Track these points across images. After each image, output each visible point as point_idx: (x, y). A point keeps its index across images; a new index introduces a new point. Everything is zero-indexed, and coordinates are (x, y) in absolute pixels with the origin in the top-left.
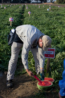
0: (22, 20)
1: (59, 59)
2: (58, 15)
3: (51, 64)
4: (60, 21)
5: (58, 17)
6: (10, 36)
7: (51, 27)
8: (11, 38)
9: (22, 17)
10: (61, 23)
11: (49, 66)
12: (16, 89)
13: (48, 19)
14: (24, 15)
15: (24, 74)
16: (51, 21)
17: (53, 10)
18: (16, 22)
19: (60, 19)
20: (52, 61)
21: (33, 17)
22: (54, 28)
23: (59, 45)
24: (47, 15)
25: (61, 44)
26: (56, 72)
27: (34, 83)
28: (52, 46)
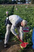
0: (13, 13)
1: (31, 33)
2: (31, 10)
3: (27, 35)
4: (32, 13)
5: (31, 11)
6: (6, 21)
7: (28, 16)
8: (6, 22)
9: (13, 11)
10: (33, 14)
11: (26, 36)
12: (9, 49)
13: (26, 12)
14: (14, 10)
15: (13, 40)
16: (28, 13)
17: (29, 8)
18: (10, 14)
19: (32, 12)
20: (27, 34)
21: (18, 11)
22: (29, 17)
23: (31, 26)
24: (26, 10)
25: (32, 25)
26: (29, 39)
27: (18, 45)
28: (28, 26)
